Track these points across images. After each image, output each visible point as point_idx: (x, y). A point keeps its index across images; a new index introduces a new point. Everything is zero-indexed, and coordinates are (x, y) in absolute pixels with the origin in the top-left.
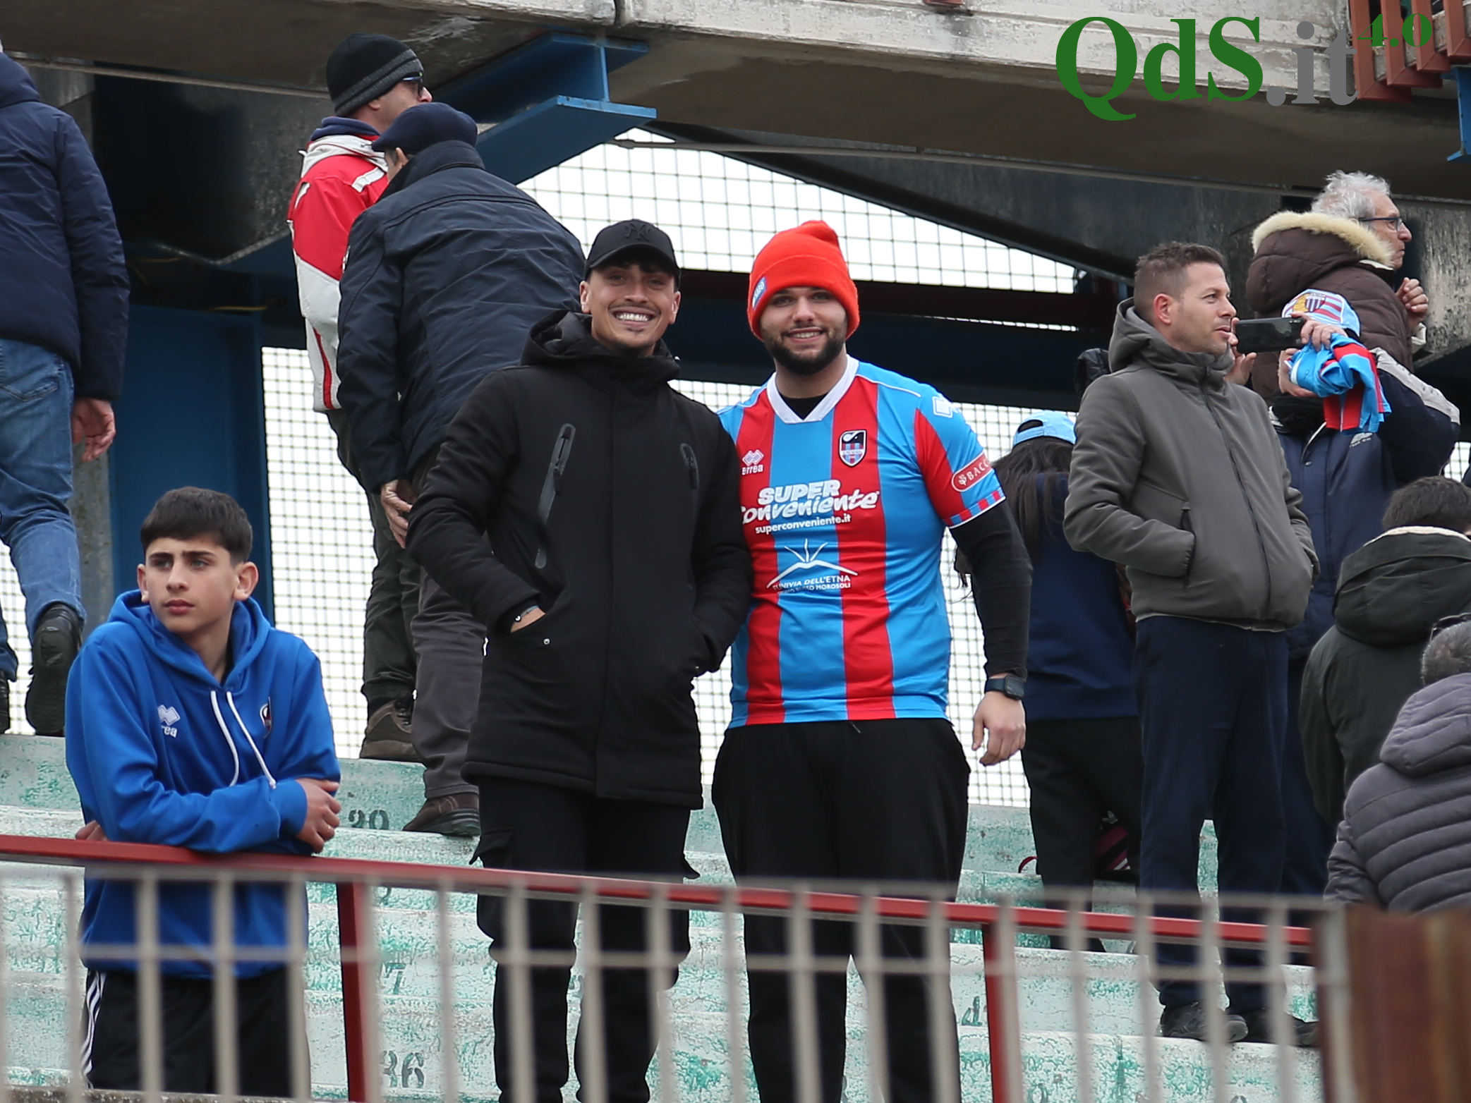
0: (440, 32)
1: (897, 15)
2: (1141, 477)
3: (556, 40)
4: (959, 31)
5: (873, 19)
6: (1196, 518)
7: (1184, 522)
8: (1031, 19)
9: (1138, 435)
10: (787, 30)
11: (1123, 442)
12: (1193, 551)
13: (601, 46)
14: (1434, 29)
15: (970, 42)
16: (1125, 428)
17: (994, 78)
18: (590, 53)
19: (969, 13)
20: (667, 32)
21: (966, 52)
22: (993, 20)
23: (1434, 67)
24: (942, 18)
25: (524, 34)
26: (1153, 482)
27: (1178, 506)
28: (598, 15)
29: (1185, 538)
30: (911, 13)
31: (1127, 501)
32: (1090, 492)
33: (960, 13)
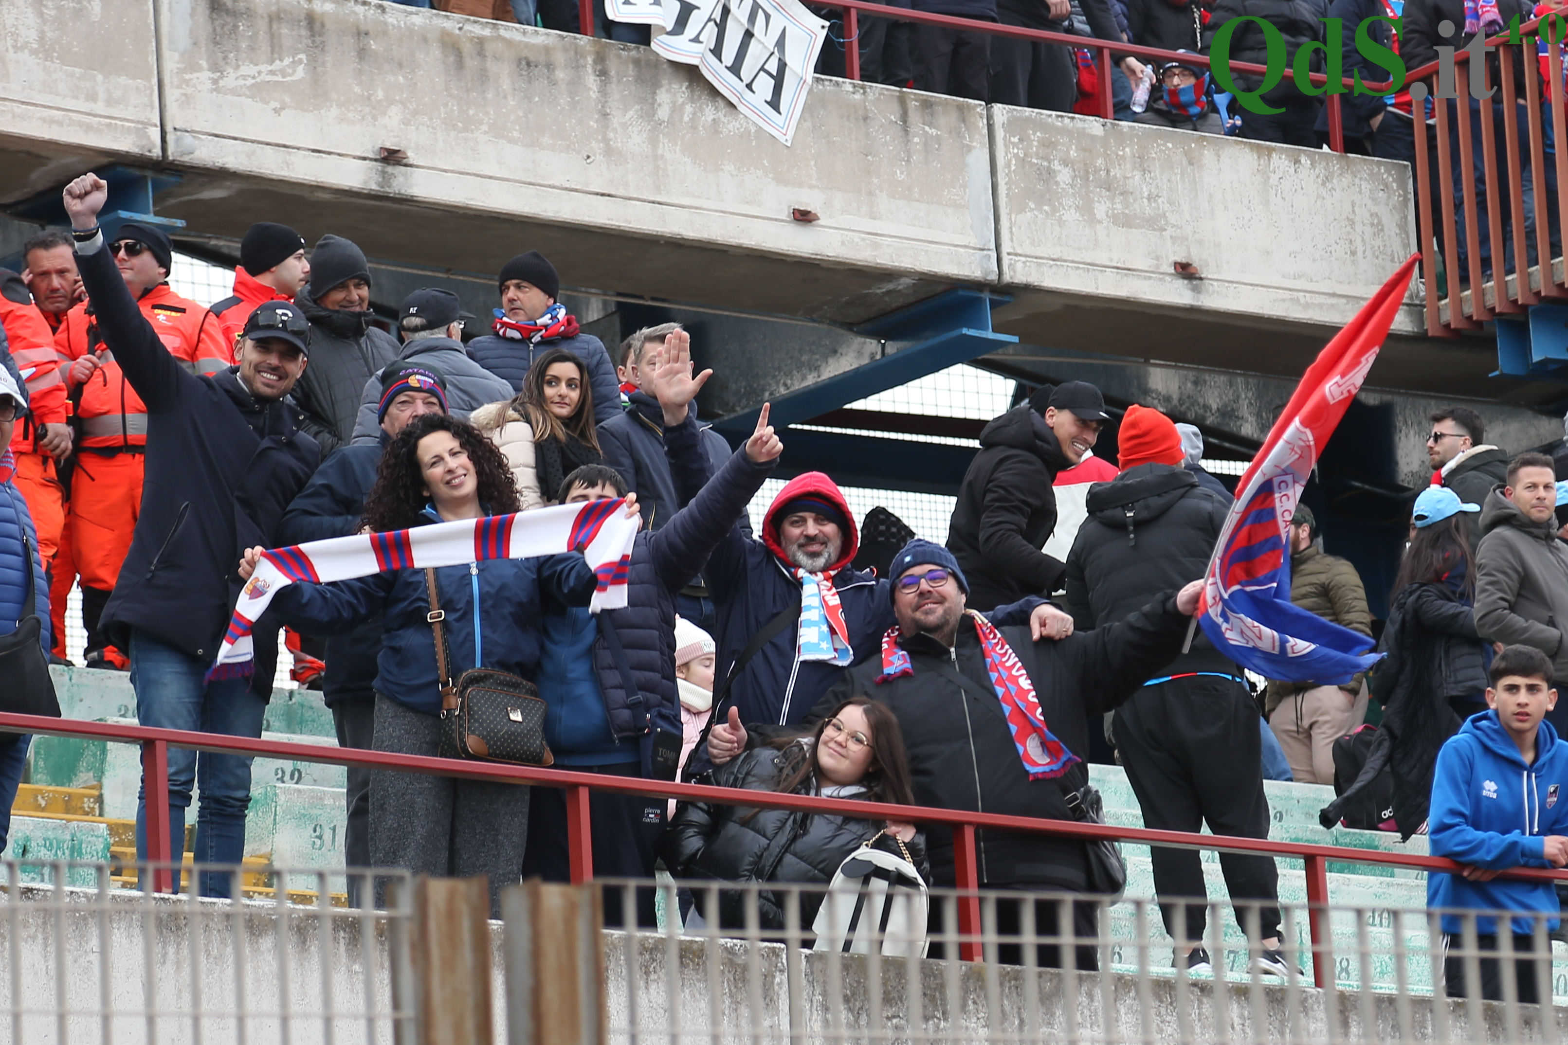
0: (891, 286)
1: (1160, 280)
2: (1519, 595)
3: (961, 293)
4: (1196, 290)
5: (1147, 282)
6: (1560, 619)
7: (1551, 623)
8: (1237, 283)
9: (1520, 569)
10: (1097, 288)
11: (1510, 572)
12: (1561, 641)
13: (986, 296)
14: (1484, 295)
15: (1202, 297)
16: (1510, 563)
17: (1210, 319)
18: (979, 301)
19: (1201, 279)
20: (1027, 289)
21: (1199, 303)
22: (1215, 283)
23: (1484, 317)
24: (1186, 282)
25: (940, 288)
26: (1528, 599)
27: (1546, 614)
28: (989, 278)
29: (1553, 633)
30: (1168, 278)
31: (1512, 608)
32: (1495, 602)
33: (1196, 278)
